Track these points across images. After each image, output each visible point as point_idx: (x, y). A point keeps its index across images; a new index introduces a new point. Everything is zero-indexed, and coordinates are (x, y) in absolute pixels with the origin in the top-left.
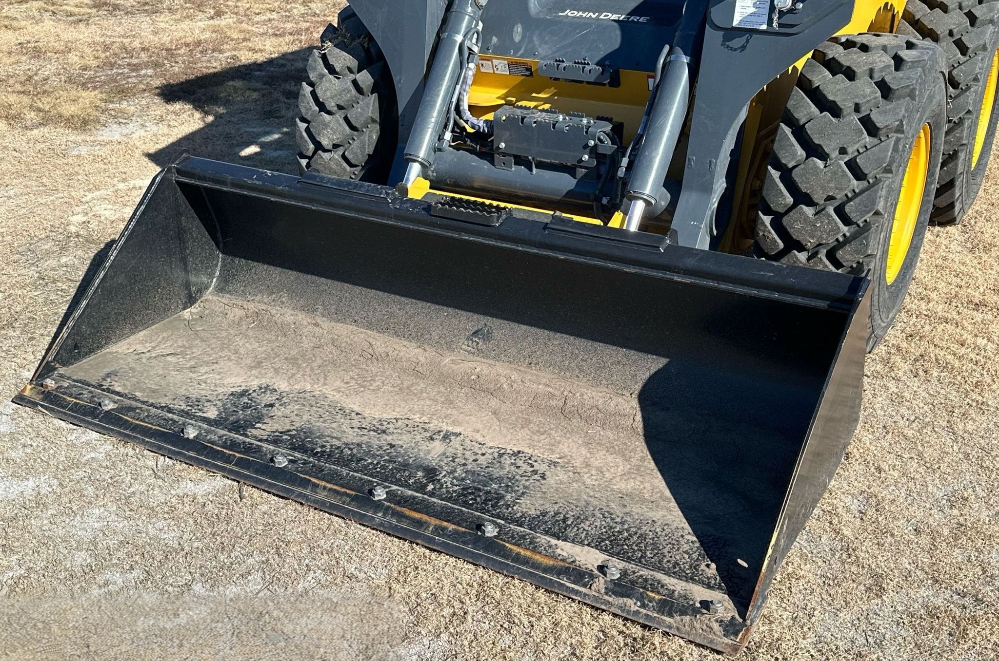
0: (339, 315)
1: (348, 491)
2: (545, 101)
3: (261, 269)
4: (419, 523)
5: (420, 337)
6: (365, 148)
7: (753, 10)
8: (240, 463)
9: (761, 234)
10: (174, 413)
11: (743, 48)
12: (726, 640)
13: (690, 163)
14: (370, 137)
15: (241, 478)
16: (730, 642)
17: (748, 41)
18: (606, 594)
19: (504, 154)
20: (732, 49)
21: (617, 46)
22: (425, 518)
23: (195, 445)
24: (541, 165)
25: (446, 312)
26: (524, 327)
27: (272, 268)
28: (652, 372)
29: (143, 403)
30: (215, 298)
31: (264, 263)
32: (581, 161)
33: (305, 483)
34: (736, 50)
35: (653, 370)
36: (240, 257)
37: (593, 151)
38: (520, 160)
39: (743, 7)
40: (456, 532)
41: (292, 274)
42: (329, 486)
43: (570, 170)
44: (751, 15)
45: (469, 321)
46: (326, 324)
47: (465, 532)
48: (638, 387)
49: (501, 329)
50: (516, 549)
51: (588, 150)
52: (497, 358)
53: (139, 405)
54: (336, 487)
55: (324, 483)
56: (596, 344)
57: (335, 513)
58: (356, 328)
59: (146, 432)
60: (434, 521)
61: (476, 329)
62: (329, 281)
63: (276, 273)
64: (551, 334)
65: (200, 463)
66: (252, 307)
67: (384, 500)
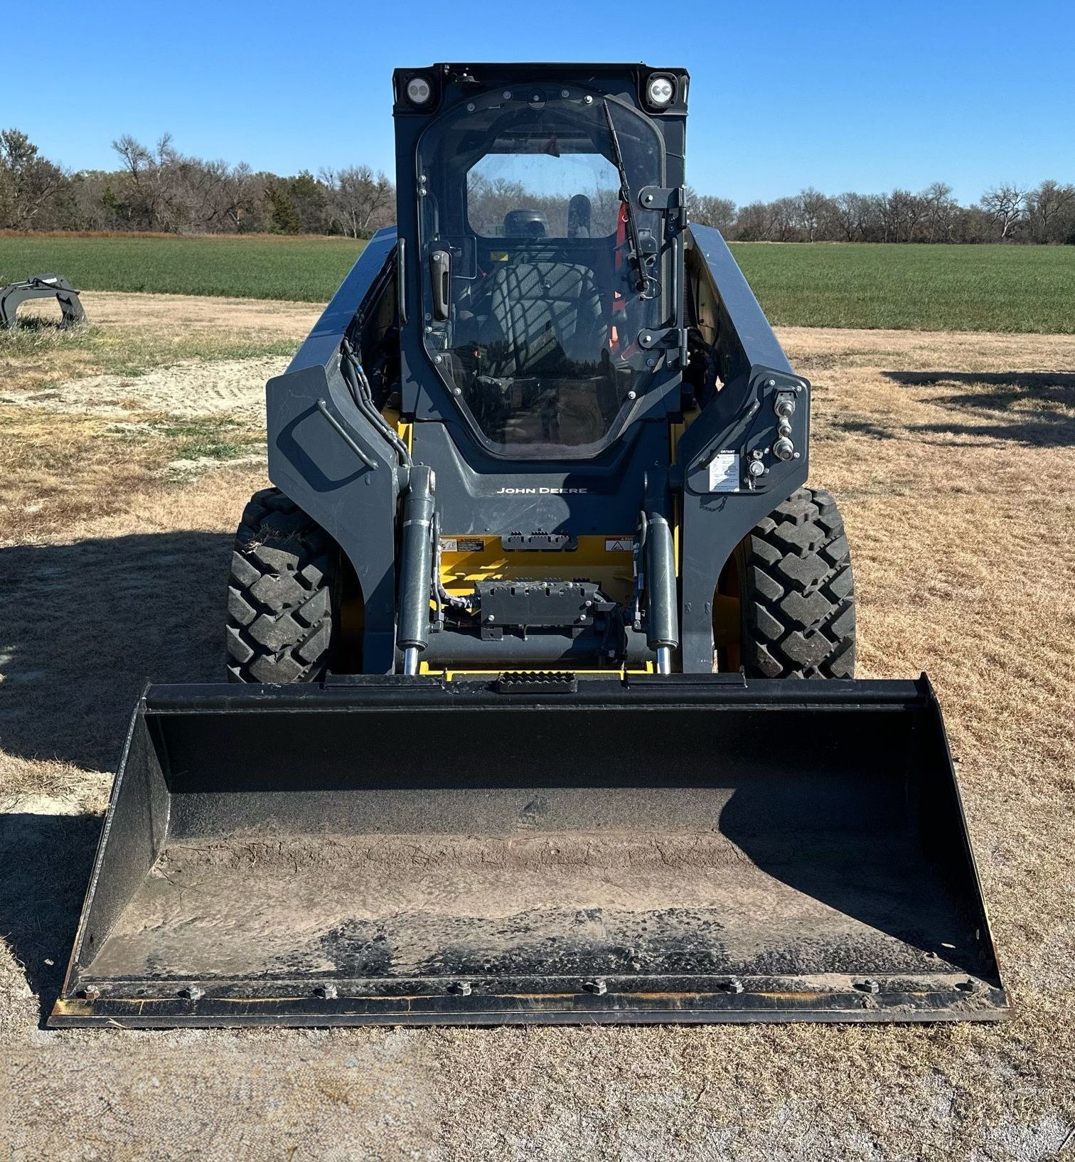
0: (354, 826)
1: (565, 996)
2: (497, 572)
3: (233, 799)
4: (664, 1003)
5: (465, 826)
6: (322, 644)
7: (726, 477)
8: (416, 1005)
9: (762, 661)
10: (283, 979)
11: (721, 507)
12: (999, 1010)
13: (686, 609)
14: (327, 631)
15: (430, 1021)
16: (1005, 1010)
17: (724, 502)
18: (881, 1007)
19: (493, 626)
20: (710, 510)
21: (568, 516)
22: (665, 996)
23: (344, 1003)
24: (532, 631)
26: (580, 790)
27: (247, 795)
28: (724, 804)
29: (232, 978)
30: (177, 846)
31: (235, 791)
33: (512, 1003)
34: (714, 510)
35: (724, 802)
36: (198, 792)
37: (592, 611)
38: (508, 630)
39: (717, 476)
40: (704, 999)
41: (279, 796)
42: (540, 996)
43: (566, 631)
44: (724, 481)
45: (515, 798)
46: (344, 841)
47: (714, 997)
48: (715, 821)
49: (554, 798)
50: (775, 996)
51: (585, 610)
52: (561, 827)
53: (229, 983)
54: (548, 996)
55: (531, 996)
56: (661, 790)
57: (566, 1022)
58: (383, 836)
59: (271, 1008)
60: (676, 996)
61: (526, 803)
62: (332, 793)
63: (256, 800)
64: (612, 790)
66: (235, 844)
67: (608, 992)
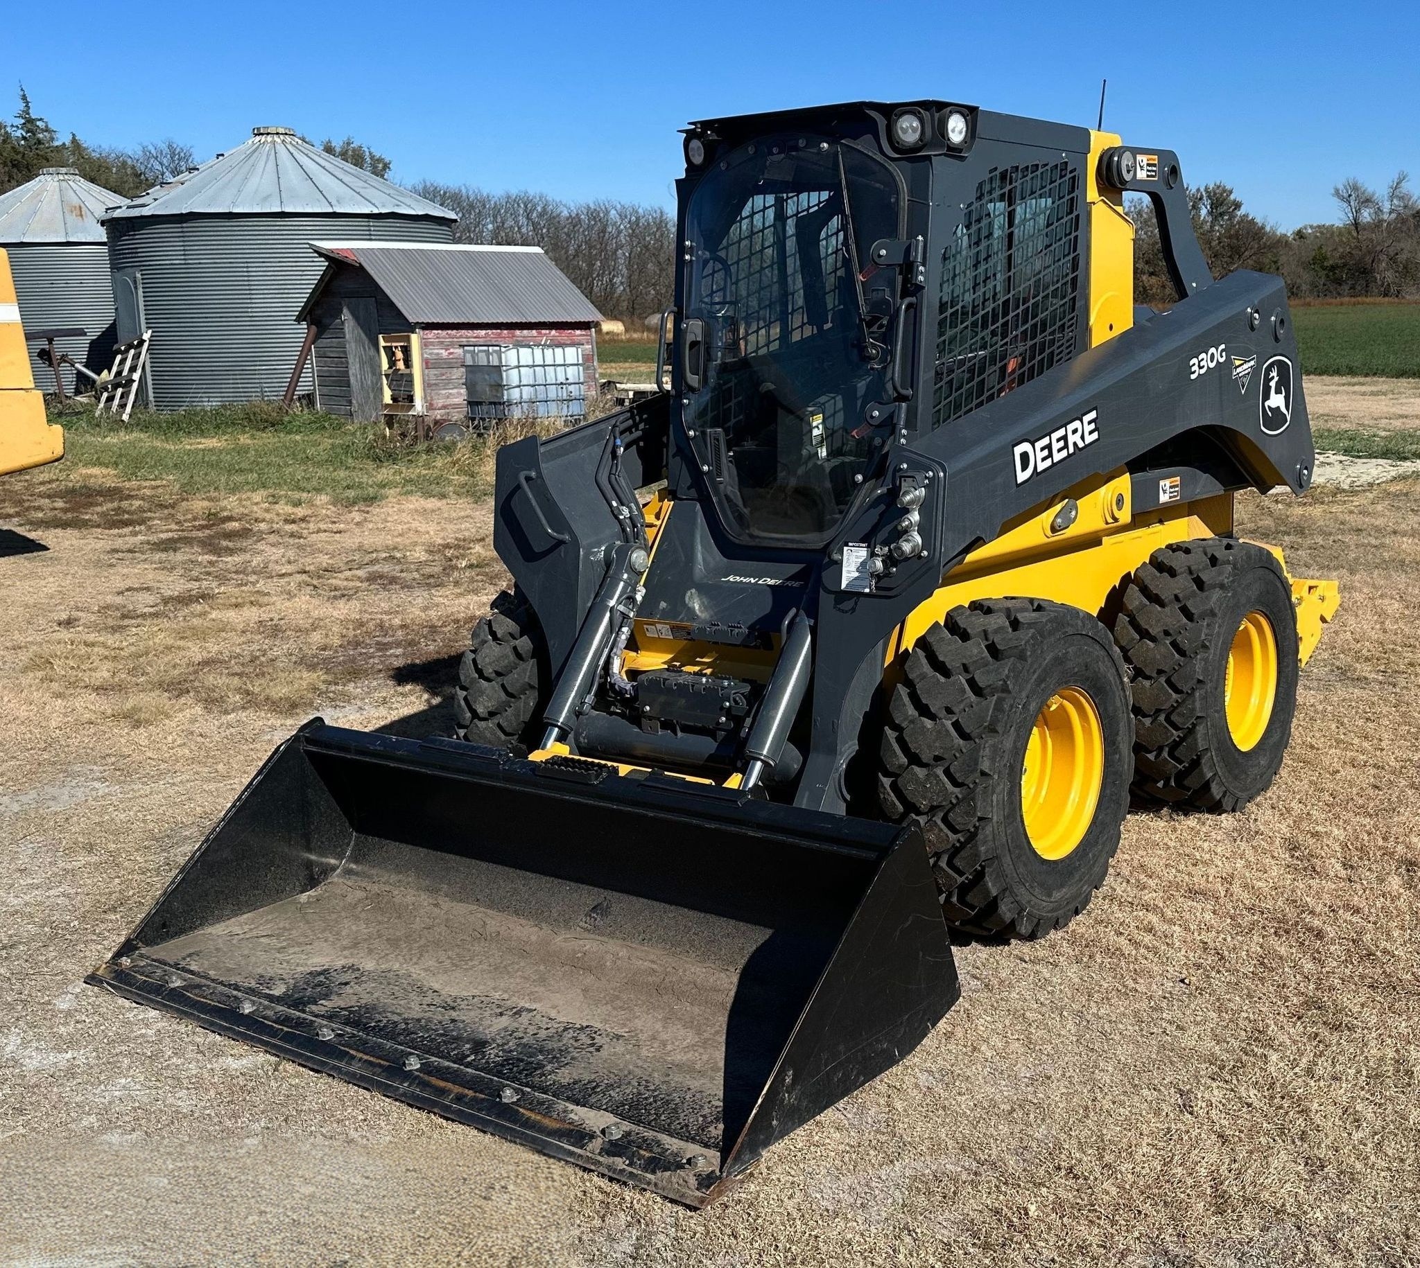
0: (463, 895)
1: (382, 1062)
2: (709, 665)
3: (393, 847)
4: (442, 1092)
5: (538, 915)
6: (519, 715)
7: (857, 574)
8: (287, 1038)
9: (882, 796)
10: (240, 991)
11: (853, 610)
12: (698, 1194)
13: (815, 724)
14: (526, 703)
15: (281, 1052)
16: (701, 1194)
17: (856, 603)
18: (600, 1154)
19: (650, 718)
20: (843, 611)
21: (768, 610)
22: (449, 1085)
23: (249, 1021)
24: (685, 729)
25: (568, 886)
26: (642, 900)
27: (403, 846)
28: (759, 944)
29: (213, 980)
30: (341, 880)
31: (395, 841)
32: (718, 723)
33: (342, 1055)
34: (847, 612)
35: (760, 942)
36: (373, 836)
37: (728, 712)
38: (666, 725)
39: (849, 572)
40: (474, 1099)
41: (423, 851)
42: (366, 1057)
43: (711, 733)
44: (856, 579)
45: (589, 895)
46: (446, 904)
47: (483, 1099)
48: (742, 962)
49: (621, 903)
50: (528, 1113)
51: (724, 712)
52: (611, 935)
53: (209, 983)
54: (372, 1059)
55: (360, 1055)
56: (708, 916)
57: (363, 1084)
58: (476, 907)
59: (204, 1008)
60: (457, 1089)
61: (596, 903)
62: (458, 858)
63: (407, 851)
64: (667, 906)
65: (245, 1038)
66: (375, 888)
67: (416, 1070)
